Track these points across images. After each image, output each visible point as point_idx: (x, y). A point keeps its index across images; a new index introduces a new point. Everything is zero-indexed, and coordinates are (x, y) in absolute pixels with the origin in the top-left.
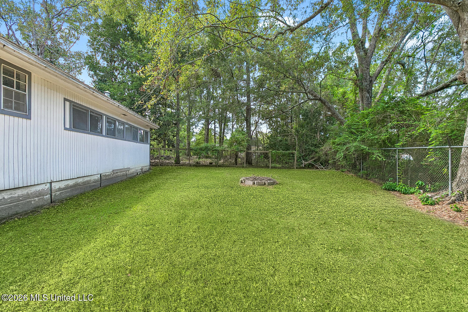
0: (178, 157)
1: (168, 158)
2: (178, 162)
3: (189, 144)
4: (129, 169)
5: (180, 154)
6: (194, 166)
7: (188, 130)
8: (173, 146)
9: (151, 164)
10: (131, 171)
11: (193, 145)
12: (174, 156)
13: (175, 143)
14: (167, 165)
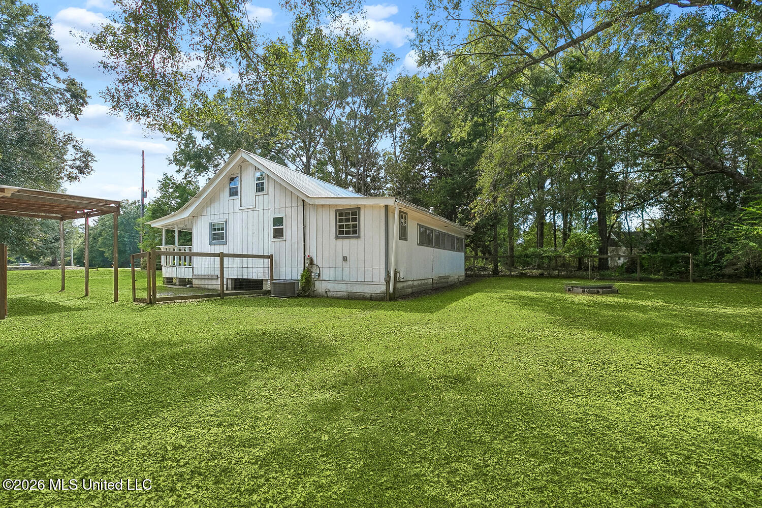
0: (496, 267)
1: (484, 269)
2: (496, 272)
3: (512, 248)
4: (448, 277)
5: (499, 264)
6: (517, 276)
7: (511, 228)
8: (490, 253)
9: (467, 276)
10: (450, 279)
11: (518, 250)
12: (491, 266)
13: (492, 249)
14: (484, 276)
